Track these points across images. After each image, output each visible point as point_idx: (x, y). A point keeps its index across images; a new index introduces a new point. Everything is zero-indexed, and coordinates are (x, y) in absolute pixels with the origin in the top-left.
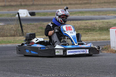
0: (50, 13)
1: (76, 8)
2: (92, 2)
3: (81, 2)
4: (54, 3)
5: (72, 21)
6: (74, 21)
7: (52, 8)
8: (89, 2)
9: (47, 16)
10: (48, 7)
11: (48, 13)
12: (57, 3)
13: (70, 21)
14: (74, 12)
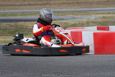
0: (9, 13)
1: (36, 8)
2: (52, 3)
3: (40, 3)
4: (14, 4)
5: (30, 22)
6: (33, 22)
7: (12, 9)
8: (49, 2)
9: (7, 17)
10: (7, 7)
11: (8, 13)
12: (17, 3)
13: (28, 22)
14: (34, 13)
